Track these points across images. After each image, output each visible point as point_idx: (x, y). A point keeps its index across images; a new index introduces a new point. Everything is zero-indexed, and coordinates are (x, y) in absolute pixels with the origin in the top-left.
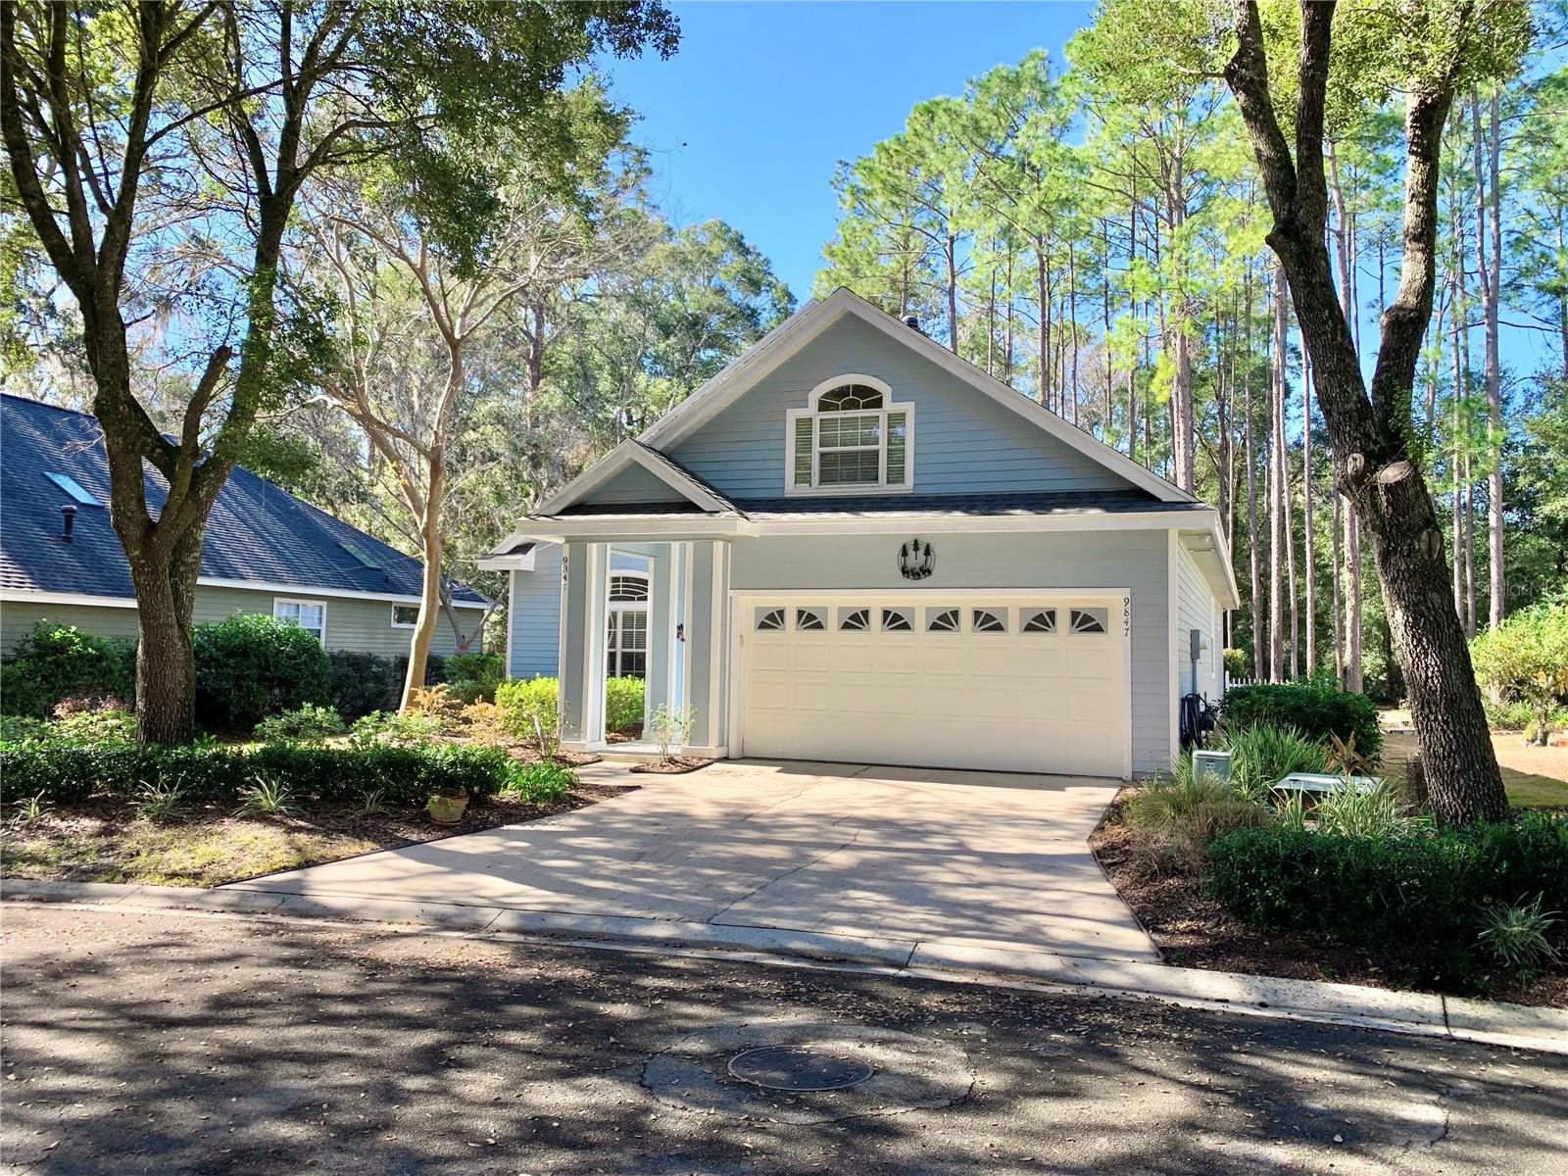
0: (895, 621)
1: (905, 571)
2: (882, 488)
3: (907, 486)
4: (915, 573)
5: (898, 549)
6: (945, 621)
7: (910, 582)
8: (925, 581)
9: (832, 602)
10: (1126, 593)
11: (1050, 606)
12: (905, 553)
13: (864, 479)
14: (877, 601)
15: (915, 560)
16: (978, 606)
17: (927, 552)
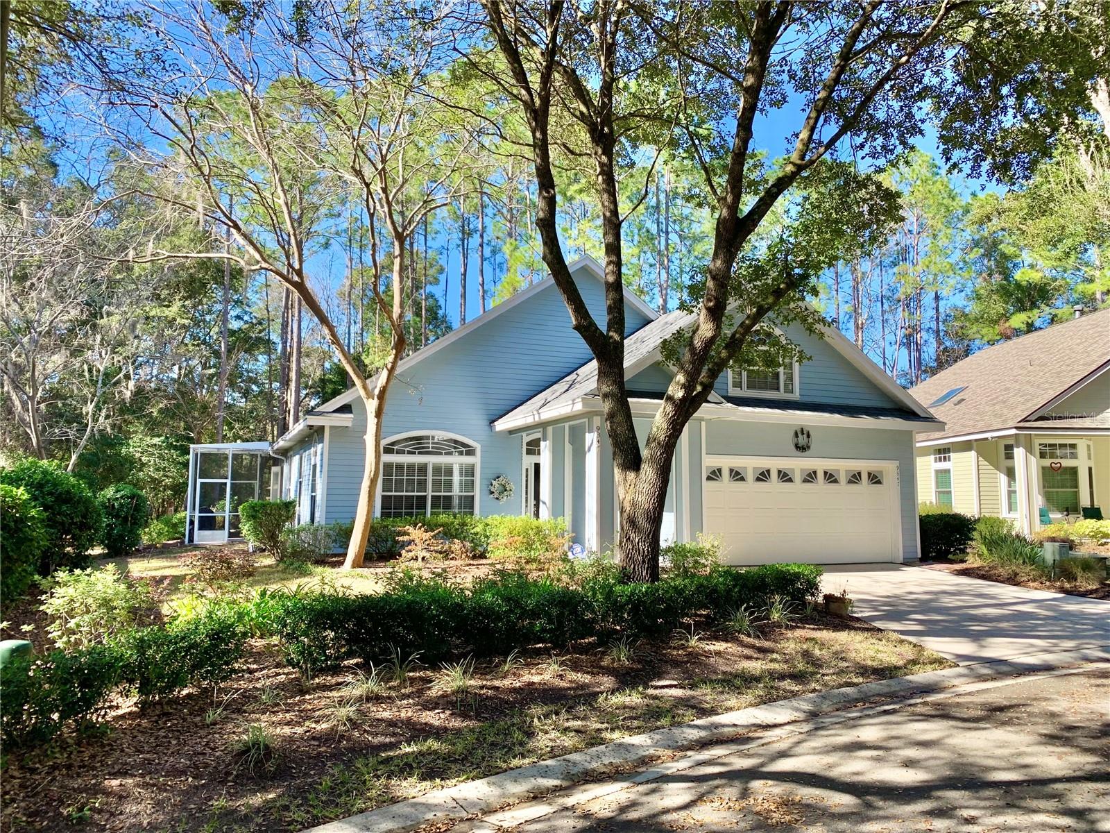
0: (785, 477)
1: (797, 447)
2: (781, 395)
3: (796, 396)
4: (802, 448)
5: (792, 433)
6: (810, 477)
7: (799, 453)
8: (807, 453)
9: (750, 464)
10: (897, 463)
11: (858, 469)
12: (796, 435)
13: (772, 389)
14: (774, 464)
15: (802, 440)
16: (826, 468)
17: (808, 436)
